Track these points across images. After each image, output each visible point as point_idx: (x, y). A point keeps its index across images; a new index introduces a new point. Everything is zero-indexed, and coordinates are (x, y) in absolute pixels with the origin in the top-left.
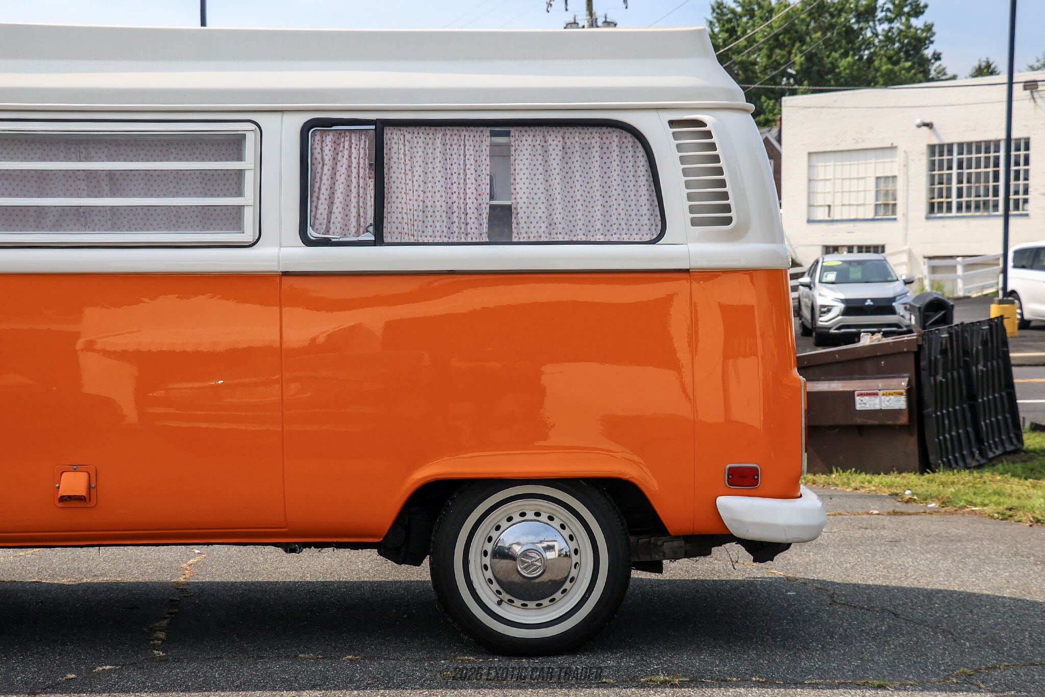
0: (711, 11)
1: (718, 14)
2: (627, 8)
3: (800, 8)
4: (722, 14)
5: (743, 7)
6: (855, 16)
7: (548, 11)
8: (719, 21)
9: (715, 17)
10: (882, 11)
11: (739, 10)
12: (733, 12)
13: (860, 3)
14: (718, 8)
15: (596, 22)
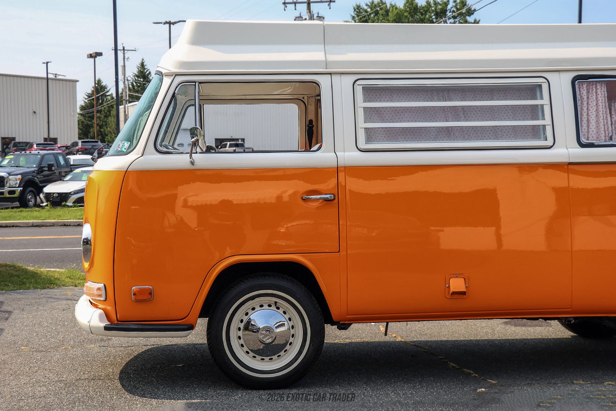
0: (353, 10)
1: (357, 12)
2: (330, 8)
3: (404, 10)
4: (360, 12)
5: (371, 9)
6: (434, 15)
7: (285, 10)
8: (358, 16)
9: (356, 14)
10: (450, 12)
11: (369, 10)
12: (366, 11)
13: (438, 7)
14: (357, 9)
15: (313, 16)
